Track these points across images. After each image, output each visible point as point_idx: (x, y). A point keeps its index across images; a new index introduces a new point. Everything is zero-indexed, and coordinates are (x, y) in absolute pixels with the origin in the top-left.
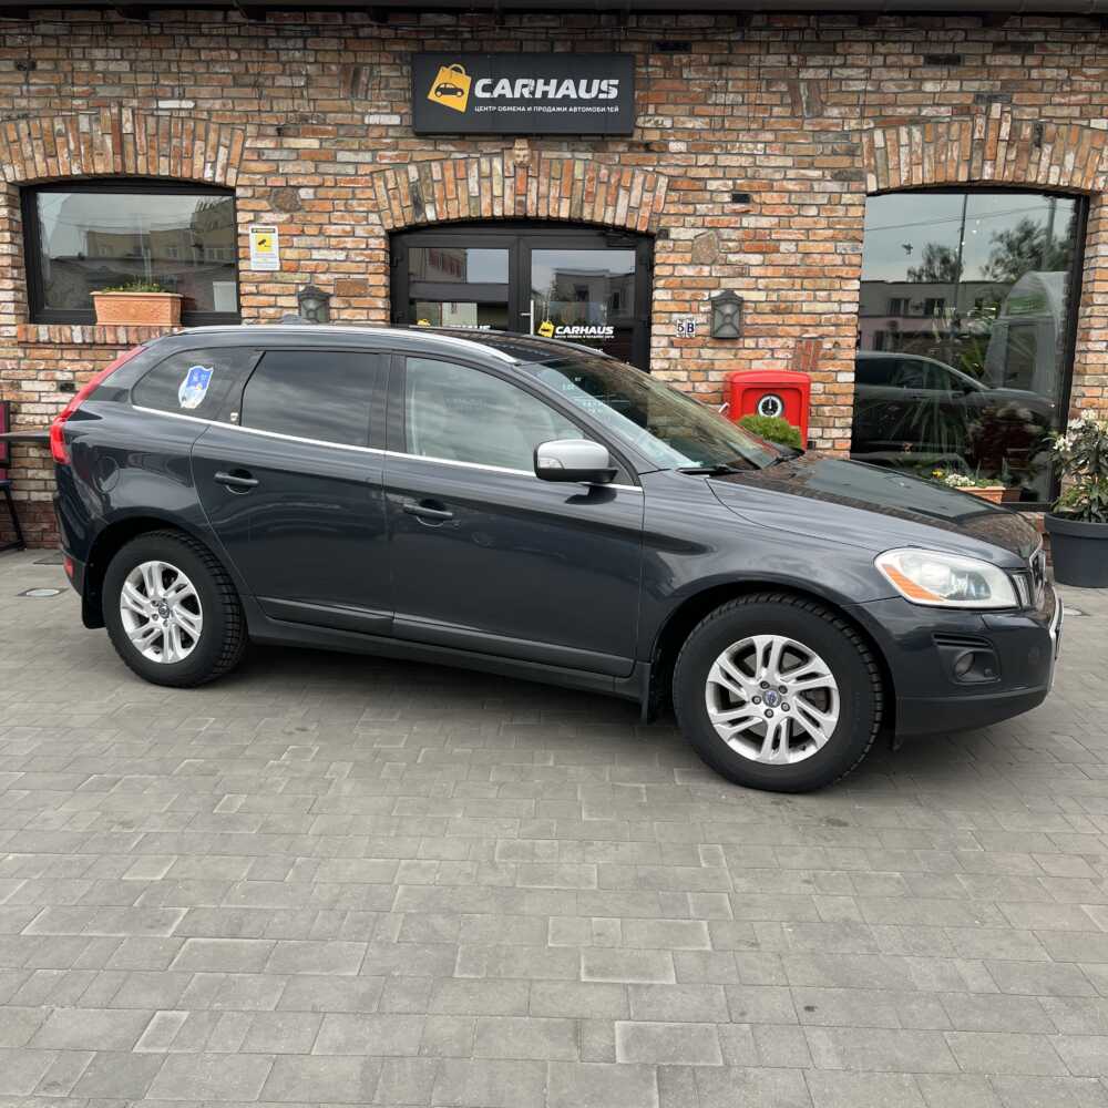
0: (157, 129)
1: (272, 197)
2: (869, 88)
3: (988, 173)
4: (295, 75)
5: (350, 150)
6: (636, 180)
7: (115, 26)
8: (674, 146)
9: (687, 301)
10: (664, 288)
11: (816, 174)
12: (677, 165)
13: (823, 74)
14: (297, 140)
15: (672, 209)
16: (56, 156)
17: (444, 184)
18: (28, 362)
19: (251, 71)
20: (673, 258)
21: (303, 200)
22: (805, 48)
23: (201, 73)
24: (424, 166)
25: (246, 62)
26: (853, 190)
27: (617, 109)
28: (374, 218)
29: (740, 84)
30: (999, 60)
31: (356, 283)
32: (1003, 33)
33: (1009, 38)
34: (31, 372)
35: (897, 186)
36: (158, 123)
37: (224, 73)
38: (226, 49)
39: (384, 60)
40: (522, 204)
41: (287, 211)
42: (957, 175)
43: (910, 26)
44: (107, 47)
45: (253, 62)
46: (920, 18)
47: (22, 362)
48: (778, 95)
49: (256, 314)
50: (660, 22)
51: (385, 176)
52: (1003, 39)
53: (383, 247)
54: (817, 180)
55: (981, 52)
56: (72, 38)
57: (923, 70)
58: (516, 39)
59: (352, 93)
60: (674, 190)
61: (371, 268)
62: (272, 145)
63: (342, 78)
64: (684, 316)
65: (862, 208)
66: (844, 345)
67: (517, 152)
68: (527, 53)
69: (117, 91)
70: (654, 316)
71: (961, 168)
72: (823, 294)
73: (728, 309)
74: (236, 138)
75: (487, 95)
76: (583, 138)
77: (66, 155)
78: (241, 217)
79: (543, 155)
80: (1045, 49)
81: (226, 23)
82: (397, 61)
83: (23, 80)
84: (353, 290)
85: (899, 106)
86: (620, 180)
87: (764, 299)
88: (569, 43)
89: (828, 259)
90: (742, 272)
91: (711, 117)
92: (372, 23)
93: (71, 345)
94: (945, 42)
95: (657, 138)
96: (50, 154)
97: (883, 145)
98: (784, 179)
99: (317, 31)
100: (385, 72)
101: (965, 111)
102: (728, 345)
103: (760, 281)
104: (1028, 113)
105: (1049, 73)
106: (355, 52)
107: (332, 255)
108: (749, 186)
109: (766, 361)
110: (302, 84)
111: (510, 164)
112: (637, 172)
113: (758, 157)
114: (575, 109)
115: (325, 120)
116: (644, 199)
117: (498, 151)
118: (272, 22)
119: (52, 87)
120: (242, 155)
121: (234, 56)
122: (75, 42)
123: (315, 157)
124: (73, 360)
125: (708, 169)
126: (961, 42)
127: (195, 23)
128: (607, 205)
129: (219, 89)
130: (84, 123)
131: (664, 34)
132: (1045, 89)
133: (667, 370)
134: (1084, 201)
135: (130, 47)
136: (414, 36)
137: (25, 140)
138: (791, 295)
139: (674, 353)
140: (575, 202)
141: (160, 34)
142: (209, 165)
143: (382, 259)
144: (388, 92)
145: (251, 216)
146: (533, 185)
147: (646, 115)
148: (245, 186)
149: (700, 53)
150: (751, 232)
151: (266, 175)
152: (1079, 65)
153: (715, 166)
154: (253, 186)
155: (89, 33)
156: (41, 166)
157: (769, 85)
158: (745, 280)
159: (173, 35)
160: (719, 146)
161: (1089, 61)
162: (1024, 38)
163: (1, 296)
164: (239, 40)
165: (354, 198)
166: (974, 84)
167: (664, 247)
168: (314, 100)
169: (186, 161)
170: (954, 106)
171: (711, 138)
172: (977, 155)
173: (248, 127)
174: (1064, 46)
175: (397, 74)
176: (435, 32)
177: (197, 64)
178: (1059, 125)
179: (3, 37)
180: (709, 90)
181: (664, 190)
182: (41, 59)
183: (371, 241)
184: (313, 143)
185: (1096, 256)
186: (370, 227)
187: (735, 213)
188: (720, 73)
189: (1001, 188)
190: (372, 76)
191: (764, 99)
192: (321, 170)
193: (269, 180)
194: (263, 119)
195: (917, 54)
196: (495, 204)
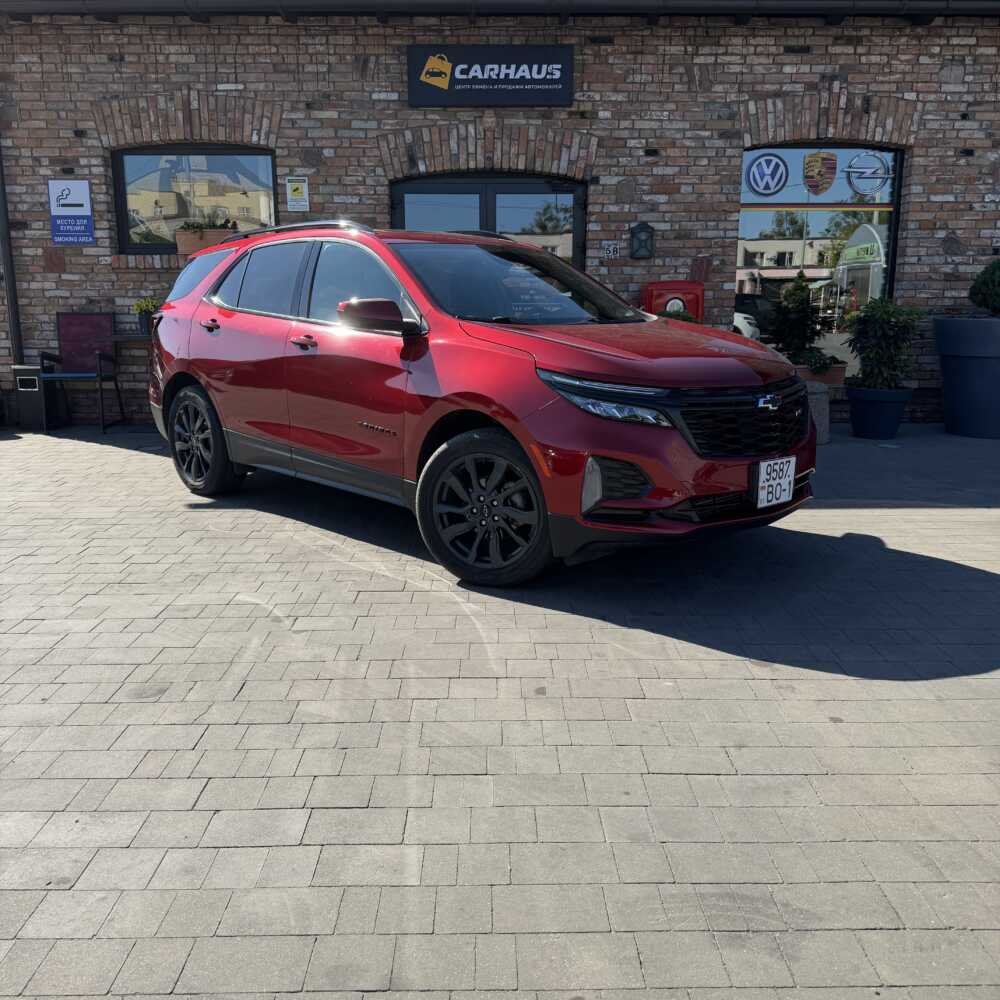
0: (217, 104)
1: (302, 157)
2: (745, 70)
3: (831, 132)
4: (320, 63)
5: (361, 120)
6: (574, 140)
7: (187, 28)
8: (602, 114)
9: (611, 231)
10: (595, 222)
11: (707, 134)
12: (604, 129)
13: (711, 60)
14: (321, 112)
15: (602, 161)
16: (140, 127)
17: (432, 146)
18: (120, 283)
19: (291, 59)
20: (602, 199)
21: (326, 158)
22: (699, 40)
23: (249, 63)
24: (417, 131)
25: (283, 54)
26: (735, 146)
27: (560, 87)
28: (379, 171)
29: (650, 67)
30: (838, 49)
31: (367, 220)
32: (840, 30)
33: (846, 33)
34: (121, 291)
35: (766, 142)
36: (216, 101)
37: (266, 63)
38: (270, 44)
39: (385, 52)
40: (491, 159)
41: (314, 166)
42: (809, 134)
43: (774, 24)
44: (178, 44)
45: (287, 54)
46: (780, 19)
47: (115, 284)
48: (678, 76)
50: (590, 21)
51: (387, 139)
52: (840, 33)
53: (387, 193)
54: (708, 138)
55: (825, 43)
56: (152, 37)
57: (783, 57)
58: (483, 35)
59: (362, 76)
60: (602, 147)
61: (378, 208)
62: (302, 116)
63: (355, 66)
64: (610, 242)
65: (740, 158)
66: (727, 262)
67: (490, 120)
68: (493, 45)
69: (186, 78)
70: (589, 244)
71: (811, 130)
72: (713, 223)
73: (643, 236)
74: (275, 111)
75: (464, 77)
76: (535, 109)
77: (148, 126)
78: (280, 171)
79: (506, 121)
80: (871, 41)
81: (268, 25)
82: (397, 52)
83: (114, 70)
85: (763, 83)
87: (669, 228)
88: (523, 38)
89: (716, 198)
90: (653, 208)
91: (629, 92)
92: (375, 22)
93: (152, 270)
94: (798, 36)
95: (589, 108)
96: (136, 125)
97: (754, 112)
98: (684, 138)
99: (336, 31)
100: (387, 60)
101: (814, 87)
102: (643, 263)
103: (670, 214)
104: (859, 89)
105: (874, 59)
106: (364, 46)
107: (348, 199)
108: (658, 144)
109: (671, 275)
110: (325, 69)
111: (481, 129)
112: (575, 134)
113: (664, 122)
114: (529, 87)
115: (342, 97)
116: (581, 155)
117: (472, 119)
118: (302, 24)
119: (137, 75)
120: (280, 124)
121: (274, 50)
122: (154, 40)
123: (335, 125)
124: (154, 281)
125: (627, 132)
126: (810, 36)
127: (244, 25)
129: (263, 75)
130: (161, 101)
131: (594, 31)
132: (872, 70)
134: (900, 152)
135: (194, 44)
136: (408, 33)
137: (117, 115)
138: (689, 225)
139: (604, 270)
140: (529, 157)
141: (219, 34)
142: (255, 132)
143: (386, 200)
144: (389, 75)
145: (287, 170)
146: (498, 145)
147: (582, 91)
148: (282, 148)
149: (621, 45)
150: (660, 178)
151: (298, 140)
152: (894, 53)
153: (633, 129)
154: (288, 147)
155: (164, 33)
156: (129, 135)
157: (671, 69)
158: (655, 215)
159: (229, 35)
160: (636, 113)
161: (903, 50)
162: (855, 33)
163: (99, 234)
164: (278, 38)
165: (364, 156)
166: (822, 67)
167: (595, 191)
168: (334, 82)
169: (238, 130)
170: (805, 83)
171: (629, 107)
172: (823, 119)
173: (285, 103)
174: (884, 38)
175: (396, 62)
176: (425, 31)
177: (245, 57)
178: (881, 97)
179: (99, 36)
180: (627, 71)
181: (595, 147)
182: (129, 54)
183: (377, 188)
184: (332, 114)
185: (910, 194)
186: (376, 178)
187: (647, 162)
188: (635, 58)
189: (841, 144)
190: (377, 63)
191: (667, 79)
192: (339, 135)
193: (300, 142)
194: (295, 96)
195: (780, 45)
196: (470, 159)
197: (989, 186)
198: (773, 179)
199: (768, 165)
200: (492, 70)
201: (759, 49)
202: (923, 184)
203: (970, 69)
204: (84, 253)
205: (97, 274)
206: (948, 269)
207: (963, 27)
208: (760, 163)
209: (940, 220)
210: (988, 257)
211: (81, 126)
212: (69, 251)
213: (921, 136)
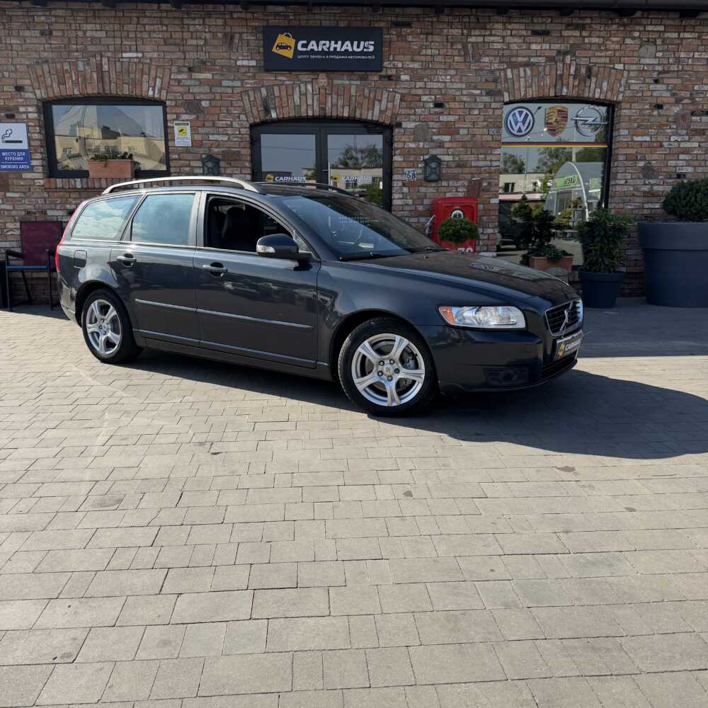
0: (122, 68)
1: (186, 107)
2: (504, 47)
3: (565, 92)
4: (198, 38)
5: (229, 80)
6: (384, 96)
7: (100, 12)
8: (403, 77)
9: (411, 161)
10: (399, 155)
11: (478, 92)
12: (405, 88)
13: (480, 39)
14: (199, 74)
15: (403, 111)
16: (65, 84)
17: (281, 99)
18: (50, 199)
19: (174, 37)
20: (403, 138)
21: (204, 107)
22: (472, 25)
23: (146, 38)
24: (270, 88)
25: (171, 32)
26: (497, 101)
27: (373, 57)
28: (243, 117)
29: (437, 44)
30: (568, 33)
31: (234, 153)
32: (570, 19)
33: (574, 21)
34: (52, 205)
35: (519, 98)
36: (122, 65)
37: (158, 38)
38: (161, 24)
39: (246, 31)
40: (324, 109)
41: (194, 113)
42: (549, 92)
43: (524, 15)
44: (92, 24)
46: (528, 11)
47: (47, 200)
48: (457, 50)
49: (178, 171)
50: (394, 10)
51: (248, 94)
52: (570, 22)
53: (249, 133)
54: (478, 95)
55: (560, 29)
56: (73, 18)
57: (531, 38)
58: (318, 19)
59: (229, 47)
60: (405, 101)
61: (242, 145)
62: (186, 77)
63: (224, 40)
64: (410, 169)
65: (501, 110)
66: (493, 184)
67: (323, 81)
68: (325, 27)
69: (99, 48)
70: (394, 171)
71: (551, 90)
72: (483, 156)
73: (434, 165)
74: (166, 72)
75: (305, 49)
76: (355, 73)
77: (70, 83)
78: (169, 117)
79: (334, 82)
80: (591, 27)
81: (160, 10)
82: (255, 31)
83: (45, 42)
84: (232, 157)
85: (517, 56)
86: (375, 96)
87: (451, 160)
88: (346, 22)
89: (485, 138)
90: (441, 145)
91: (422, 62)
92: (240, 10)
93: (75, 189)
94: (542, 23)
95: (395, 73)
96: (62, 82)
97: (511, 77)
98: (462, 95)
99: (210, 14)
100: (247, 37)
101: (552, 59)
102: (433, 184)
103: (451, 150)
104: (584, 61)
105: (594, 40)
106: (231, 26)
107: (220, 138)
108: (443, 99)
109: (453, 193)
110: (202, 43)
111: (317, 87)
112: (384, 91)
113: (447, 83)
114: (351, 57)
115: (215, 63)
116: (389, 106)
117: (310, 80)
118: (183, 9)
119: (62, 46)
120: (169, 82)
121: (165, 28)
122: (74, 20)
123: (211, 84)
124: (76, 198)
125: (421, 90)
126: (549, 23)
127: (142, 10)
128: (368, 110)
129: (156, 47)
130: (81, 66)
131: (397, 17)
132: (592, 48)
133: (402, 199)
134: (611, 106)
135: (105, 23)
136: (263, 17)
137: (47, 75)
138: (466, 157)
139: (405, 190)
140: (352, 108)
141: (123, 16)
142: (151, 88)
143: (248, 139)
144: (249, 48)
145: (175, 116)
146: (329, 99)
147: (389, 60)
148: (171, 100)
149: (417, 28)
150: (445, 123)
151: (182, 94)
152: (608, 36)
153: (425, 88)
154: (175, 100)
155: (82, 15)
156: (56, 90)
157: (452, 45)
158: (442, 149)
159: (130, 17)
160: (428, 78)
161: (614, 34)
162: (581, 22)
163: (34, 163)
164: (167, 19)
165: (232, 106)
166: (557, 45)
167: (399, 132)
168: (209, 52)
169: (138, 87)
170: (546, 57)
171: (423, 73)
172: (559, 83)
173: (173, 67)
174: (601, 26)
175: (253, 38)
176: (275, 16)
177: (144, 33)
178: (599, 67)
179: (33, 16)
180: (421, 47)
181: (399, 101)
182: (55, 30)
183: (242, 130)
184: (208, 76)
185: (619, 135)
186: (241, 122)
187: (435, 112)
188: (427, 38)
189: (572, 100)
190: (241, 39)
191: (450, 52)
192: (213, 91)
193: (184, 96)
194: (180, 63)
195: (528, 30)
196: (309, 109)
197: (673, 130)
198: (524, 124)
199: (520, 116)
200: (324, 44)
201: (514, 32)
202: (628, 129)
203: (659, 48)
204: (23, 177)
205: (33, 193)
206: (646, 188)
207: (654, 18)
208: (515, 113)
209: (640, 154)
210: (673, 180)
211: (20, 82)
212: (11, 176)
213: (627, 95)
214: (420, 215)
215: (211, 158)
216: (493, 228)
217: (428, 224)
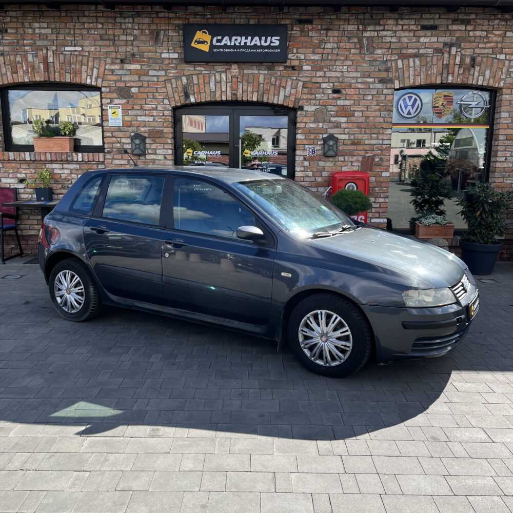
0: (65, 59)
1: (118, 93)
2: (394, 40)
3: (450, 80)
4: (129, 35)
5: (155, 70)
6: (288, 84)
7: (45, 12)
8: (305, 68)
9: (311, 139)
10: (300, 134)
11: (372, 80)
12: (307, 76)
13: (376, 34)
14: (130, 65)
15: (305, 97)
16: (17, 73)
17: (199, 86)
18: (4, 169)
19: (108, 33)
20: (305, 120)
21: (133, 93)
22: (366, 21)
23: (85, 34)
24: (190, 77)
25: (106, 29)
26: (389, 87)
27: (279, 51)
28: (166, 101)
29: (336, 39)
30: (455, 27)
31: (158, 132)
32: (457, 15)
33: (460, 17)
34: (6, 174)
35: (409, 85)
36: (65, 58)
37: (96, 34)
38: (96, 23)
39: (170, 28)
40: (236, 95)
41: (125, 98)
42: (436, 81)
43: (415, 11)
44: (40, 22)
45: (108, 29)
46: (418, 9)
47: (2, 169)
48: (353, 44)
49: (111, 146)
50: (298, 10)
51: (171, 82)
52: (457, 18)
53: (171, 115)
54: (372, 83)
55: (446, 24)
56: (24, 18)
57: (420, 32)
58: (232, 18)
59: (155, 43)
60: (306, 88)
61: (165, 125)
62: (118, 68)
63: (150, 36)
64: (310, 146)
65: (392, 96)
66: (384, 160)
67: (233, 71)
69: (46, 43)
70: (297, 146)
71: (438, 78)
72: (375, 136)
73: (331, 143)
74: (101, 64)
75: (219, 44)
76: (263, 64)
77: (22, 73)
78: (104, 101)
79: (245, 72)
80: (476, 22)
81: (96, 11)
82: (177, 28)
83: (1, 37)
84: (156, 135)
85: (407, 48)
86: (280, 83)
87: (347, 138)
88: (256, 20)
89: (378, 119)
90: (337, 125)
91: (322, 54)
92: (164, 10)
93: (25, 161)
94: (429, 19)
95: (298, 64)
96: (15, 72)
97: (402, 67)
98: (357, 82)
99: (139, 15)
100: (171, 33)
101: (440, 51)
102: (331, 159)
103: (346, 130)
104: (469, 52)
105: (478, 33)
106: (157, 24)
107: (146, 119)
108: (340, 86)
109: (348, 167)
110: (132, 39)
111: (230, 76)
112: (288, 80)
113: (344, 73)
114: (260, 50)
115: (143, 56)
116: (292, 92)
117: (224, 70)
118: (118, 10)
119: (15, 41)
120: (104, 72)
121: (100, 26)
122: (25, 20)
123: (139, 73)
124: (26, 168)
125: (321, 78)
126: (437, 19)
127: (82, 11)
128: (274, 95)
129: (93, 42)
130: (30, 58)
131: (301, 15)
132: (476, 41)
133: (303, 171)
134: (494, 92)
135: (52, 22)
136: (184, 16)
137: (2, 65)
138: (360, 136)
139: (306, 163)
140: (260, 94)
141: (66, 16)
142: (89, 77)
143: (170, 119)
144: (172, 43)
145: (109, 101)
146: (240, 86)
147: (293, 53)
148: (104, 87)
149: (317, 24)
150: (341, 107)
151: (116, 81)
152: (491, 29)
153: (325, 76)
154: (109, 87)
155: (32, 15)
156: (10, 78)
157: (349, 39)
158: (339, 129)
159: (72, 17)
160: (326, 67)
161: (496, 28)
162: (467, 17)
164: (103, 18)
165: (157, 92)
166: (444, 38)
167: (301, 114)
168: (138, 47)
169: (78, 75)
170: (435, 49)
171: (323, 64)
172: (445, 72)
173: (107, 59)
174: (485, 21)
175: (177, 34)
176: (194, 15)
177: (83, 30)
178: (482, 57)
181: (301, 87)
182: (10, 28)
183: (165, 112)
184: (138, 67)
185: (500, 118)
186: (164, 106)
187: (334, 98)
188: (327, 33)
189: (457, 86)
190: (165, 35)
191: (348, 45)
192: (141, 79)
193: (117, 84)
194: (113, 55)
195: (419, 25)
196: (223, 94)
198: (413, 109)
199: (410, 101)
200: (236, 40)
201: (405, 27)
202: (507, 112)
208: (405, 98)
213: (508, 82)
214: (319, 185)
215: (138, 136)
216: (385, 198)
217: (325, 194)
